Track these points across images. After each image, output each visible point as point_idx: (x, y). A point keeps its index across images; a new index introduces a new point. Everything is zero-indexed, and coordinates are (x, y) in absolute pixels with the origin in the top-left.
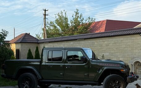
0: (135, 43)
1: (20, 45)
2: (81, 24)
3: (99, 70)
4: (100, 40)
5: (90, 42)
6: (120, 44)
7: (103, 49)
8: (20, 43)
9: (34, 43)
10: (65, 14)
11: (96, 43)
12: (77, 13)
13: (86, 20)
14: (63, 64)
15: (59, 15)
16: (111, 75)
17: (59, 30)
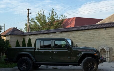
0: (101, 35)
1: (10, 37)
2: (56, 20)
3: (78, 54)
4: (74, 33)
5: (66, 34)
6: (90, 36)
7: (76, 40)
8: (10, 35)
9: (21, 35)
10: (44, 12)
11: (70, 35)
12: (53, 12)
13: (60, 17)
14: (52, 50)
15: (38, 14)
16: (87, 58)
17: (38, 25)
